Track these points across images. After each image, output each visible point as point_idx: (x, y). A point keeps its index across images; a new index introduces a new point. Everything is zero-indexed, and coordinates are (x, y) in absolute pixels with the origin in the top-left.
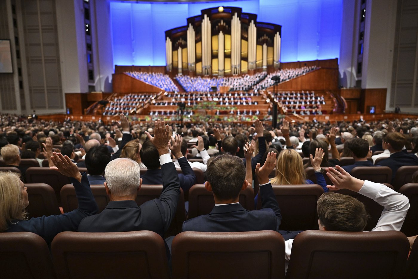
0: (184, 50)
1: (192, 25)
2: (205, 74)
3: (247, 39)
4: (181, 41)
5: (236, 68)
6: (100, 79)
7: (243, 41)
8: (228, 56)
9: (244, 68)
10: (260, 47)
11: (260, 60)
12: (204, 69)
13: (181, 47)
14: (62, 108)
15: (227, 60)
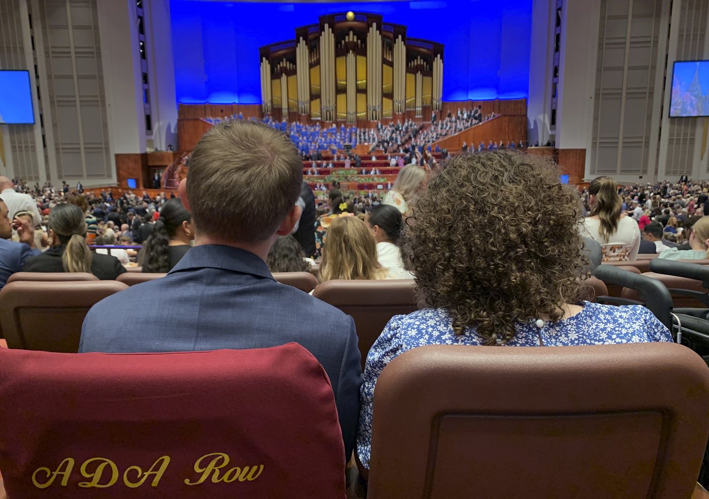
0: (291, 78)
1: (304, 39)
2: (327, 120)
3: (391, 64)
4: (284, 64)
5: (375, 110)
6: (159, 128)
7: (385, 66)
8: (361, 90)
9: (388, 111)
10: (411, 76)
11: (411, 98)
12: (324, 111)
13: (286, 74)
14: (110, 176)
15: (361, 97)
